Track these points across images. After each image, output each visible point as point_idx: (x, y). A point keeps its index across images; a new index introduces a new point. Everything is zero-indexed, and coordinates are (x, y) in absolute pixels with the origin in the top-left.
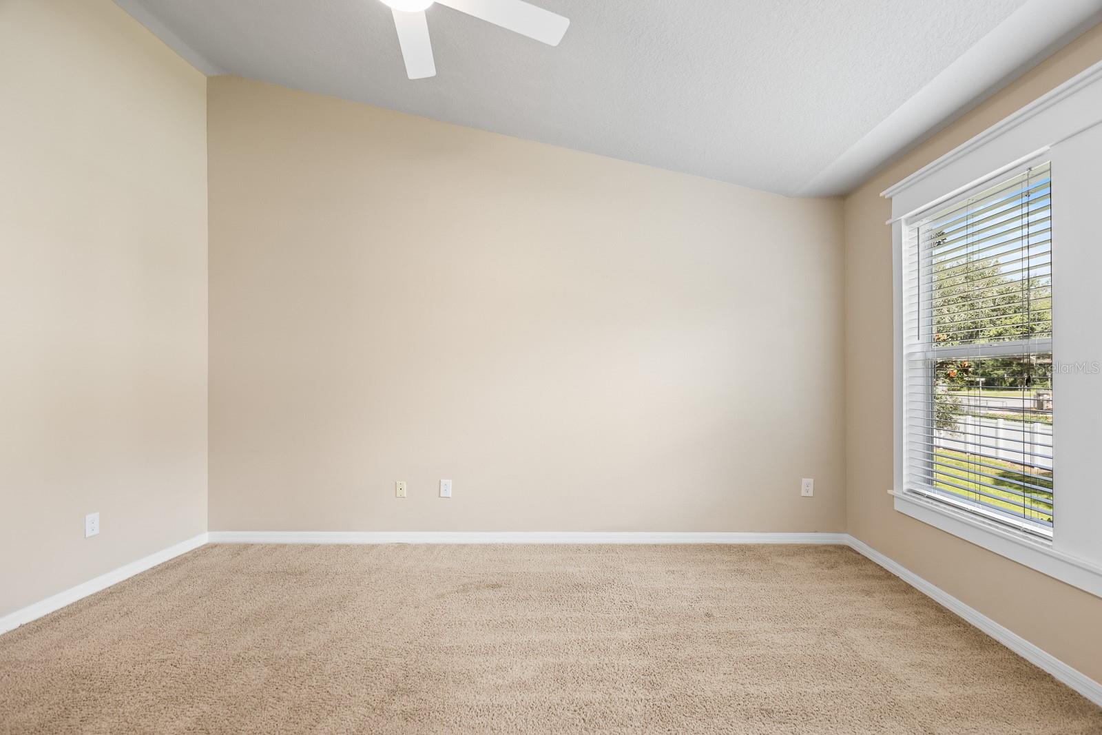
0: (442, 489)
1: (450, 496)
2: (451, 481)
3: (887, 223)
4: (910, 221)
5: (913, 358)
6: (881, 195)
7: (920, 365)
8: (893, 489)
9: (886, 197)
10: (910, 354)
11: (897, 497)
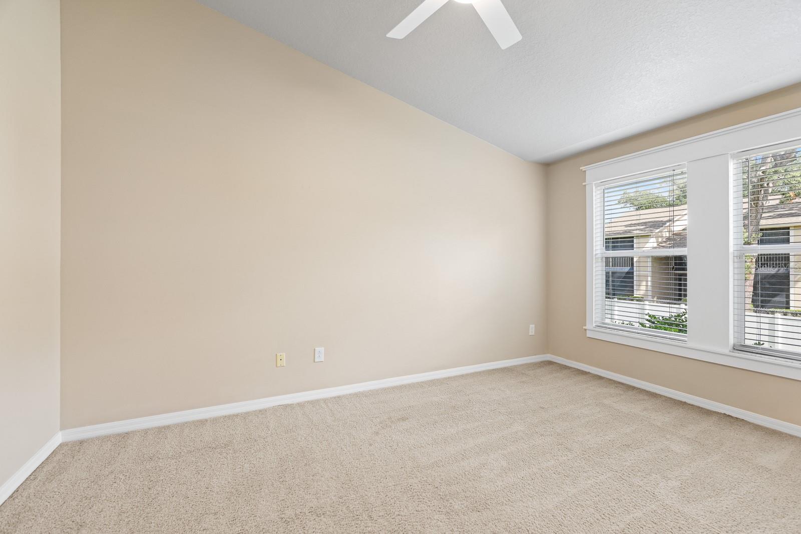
0: (317, 356)
1: (323, 360)
2: (323, 348)
3: (584, 184)
4: (597, 186)
5: (597, 256)
6: (581, 168)
7: (600, 260)
8: (586, 326)
9: (583, 170)
10: (596, 255)
11: (589, 330)
